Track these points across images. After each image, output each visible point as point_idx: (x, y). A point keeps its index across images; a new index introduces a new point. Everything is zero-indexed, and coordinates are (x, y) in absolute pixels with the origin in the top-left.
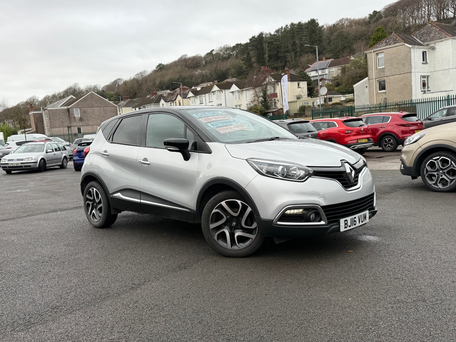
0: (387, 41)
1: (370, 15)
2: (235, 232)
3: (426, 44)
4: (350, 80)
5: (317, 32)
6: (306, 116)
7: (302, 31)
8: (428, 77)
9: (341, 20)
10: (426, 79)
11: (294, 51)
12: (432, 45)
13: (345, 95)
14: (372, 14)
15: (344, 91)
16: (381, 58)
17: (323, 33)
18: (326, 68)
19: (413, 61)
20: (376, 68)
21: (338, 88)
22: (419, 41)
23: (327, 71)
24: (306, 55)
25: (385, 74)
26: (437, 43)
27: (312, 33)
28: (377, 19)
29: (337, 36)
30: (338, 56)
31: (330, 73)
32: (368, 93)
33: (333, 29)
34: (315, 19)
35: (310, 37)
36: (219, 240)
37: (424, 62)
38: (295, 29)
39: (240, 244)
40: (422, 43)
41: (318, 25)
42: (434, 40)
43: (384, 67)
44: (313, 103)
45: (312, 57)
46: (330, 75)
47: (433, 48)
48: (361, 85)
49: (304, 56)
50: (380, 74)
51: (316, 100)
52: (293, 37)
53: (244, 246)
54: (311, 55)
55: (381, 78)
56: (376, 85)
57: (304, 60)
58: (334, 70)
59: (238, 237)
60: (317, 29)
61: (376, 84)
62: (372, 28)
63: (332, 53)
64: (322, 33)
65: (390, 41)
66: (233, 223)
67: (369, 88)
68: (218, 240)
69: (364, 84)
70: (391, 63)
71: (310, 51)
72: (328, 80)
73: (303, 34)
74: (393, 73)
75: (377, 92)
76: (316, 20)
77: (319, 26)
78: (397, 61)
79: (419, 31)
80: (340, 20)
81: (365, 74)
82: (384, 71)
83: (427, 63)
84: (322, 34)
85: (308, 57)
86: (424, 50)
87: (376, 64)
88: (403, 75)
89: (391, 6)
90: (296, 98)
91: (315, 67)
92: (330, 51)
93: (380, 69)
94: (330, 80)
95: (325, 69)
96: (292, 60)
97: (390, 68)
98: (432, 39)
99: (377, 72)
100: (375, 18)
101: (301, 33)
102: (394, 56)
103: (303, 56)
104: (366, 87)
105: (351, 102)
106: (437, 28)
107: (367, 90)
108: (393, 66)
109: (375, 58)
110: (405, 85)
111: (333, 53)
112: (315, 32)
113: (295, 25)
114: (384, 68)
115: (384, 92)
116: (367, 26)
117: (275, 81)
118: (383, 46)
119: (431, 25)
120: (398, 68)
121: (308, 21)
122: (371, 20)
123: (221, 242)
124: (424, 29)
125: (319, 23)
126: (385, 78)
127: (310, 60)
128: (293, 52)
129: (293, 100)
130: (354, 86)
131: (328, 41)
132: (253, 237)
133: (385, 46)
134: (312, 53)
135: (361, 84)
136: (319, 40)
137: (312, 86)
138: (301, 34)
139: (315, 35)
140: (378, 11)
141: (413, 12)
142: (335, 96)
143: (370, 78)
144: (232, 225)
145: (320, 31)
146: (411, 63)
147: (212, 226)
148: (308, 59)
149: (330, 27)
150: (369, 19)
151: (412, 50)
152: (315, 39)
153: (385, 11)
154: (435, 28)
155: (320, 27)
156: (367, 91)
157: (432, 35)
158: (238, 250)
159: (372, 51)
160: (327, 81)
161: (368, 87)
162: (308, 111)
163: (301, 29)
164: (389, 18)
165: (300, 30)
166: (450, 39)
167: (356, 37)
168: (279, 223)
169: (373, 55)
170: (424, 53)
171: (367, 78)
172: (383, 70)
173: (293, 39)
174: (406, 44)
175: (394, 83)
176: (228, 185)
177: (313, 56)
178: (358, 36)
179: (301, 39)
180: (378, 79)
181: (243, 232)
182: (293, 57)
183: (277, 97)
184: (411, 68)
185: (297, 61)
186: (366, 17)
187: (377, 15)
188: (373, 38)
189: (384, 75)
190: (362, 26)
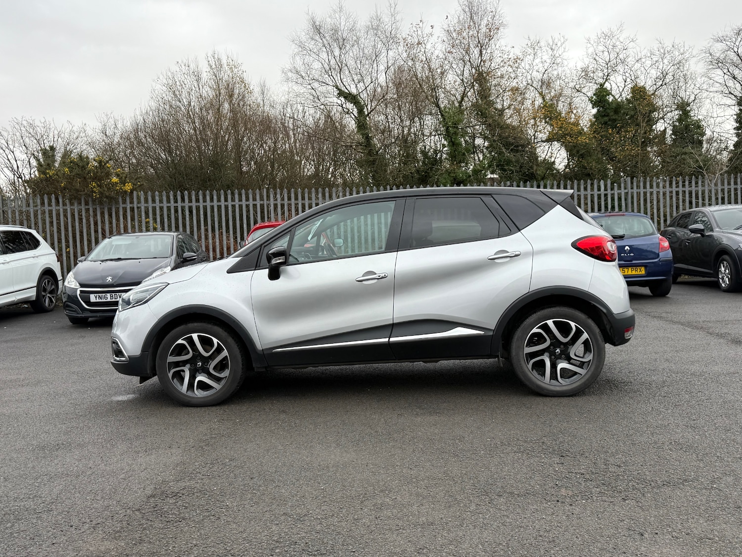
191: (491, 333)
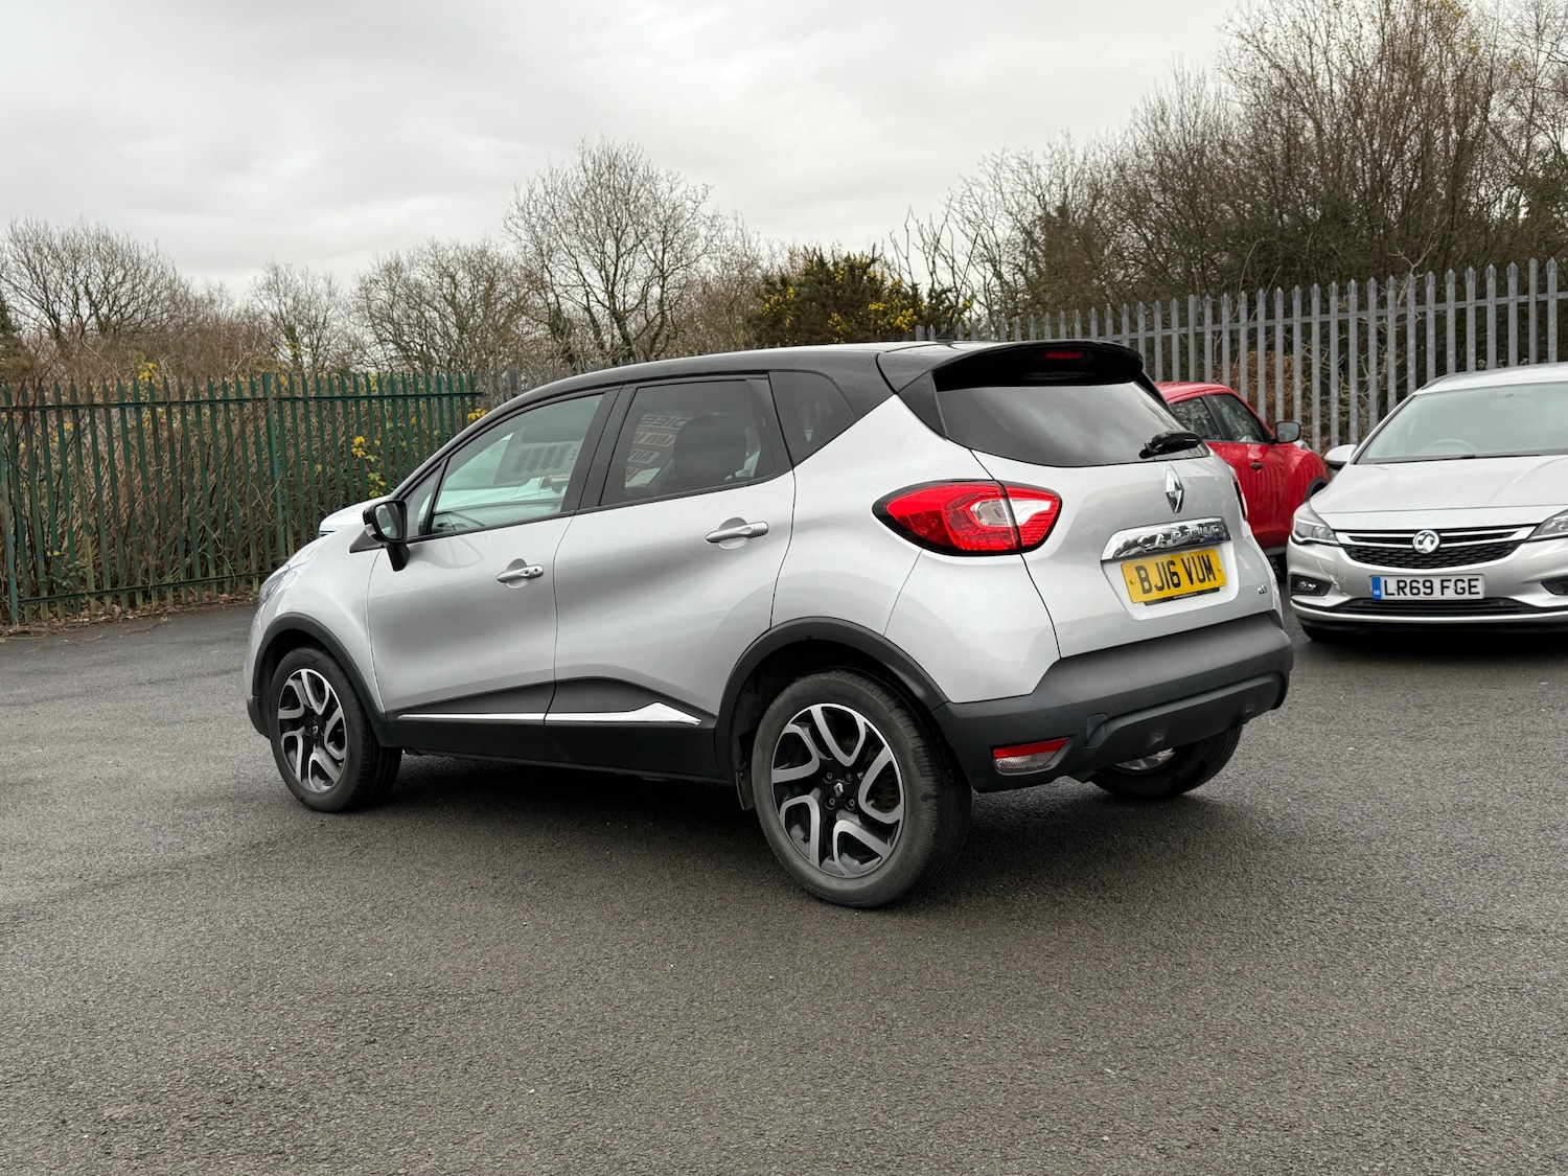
191: (712, 725)
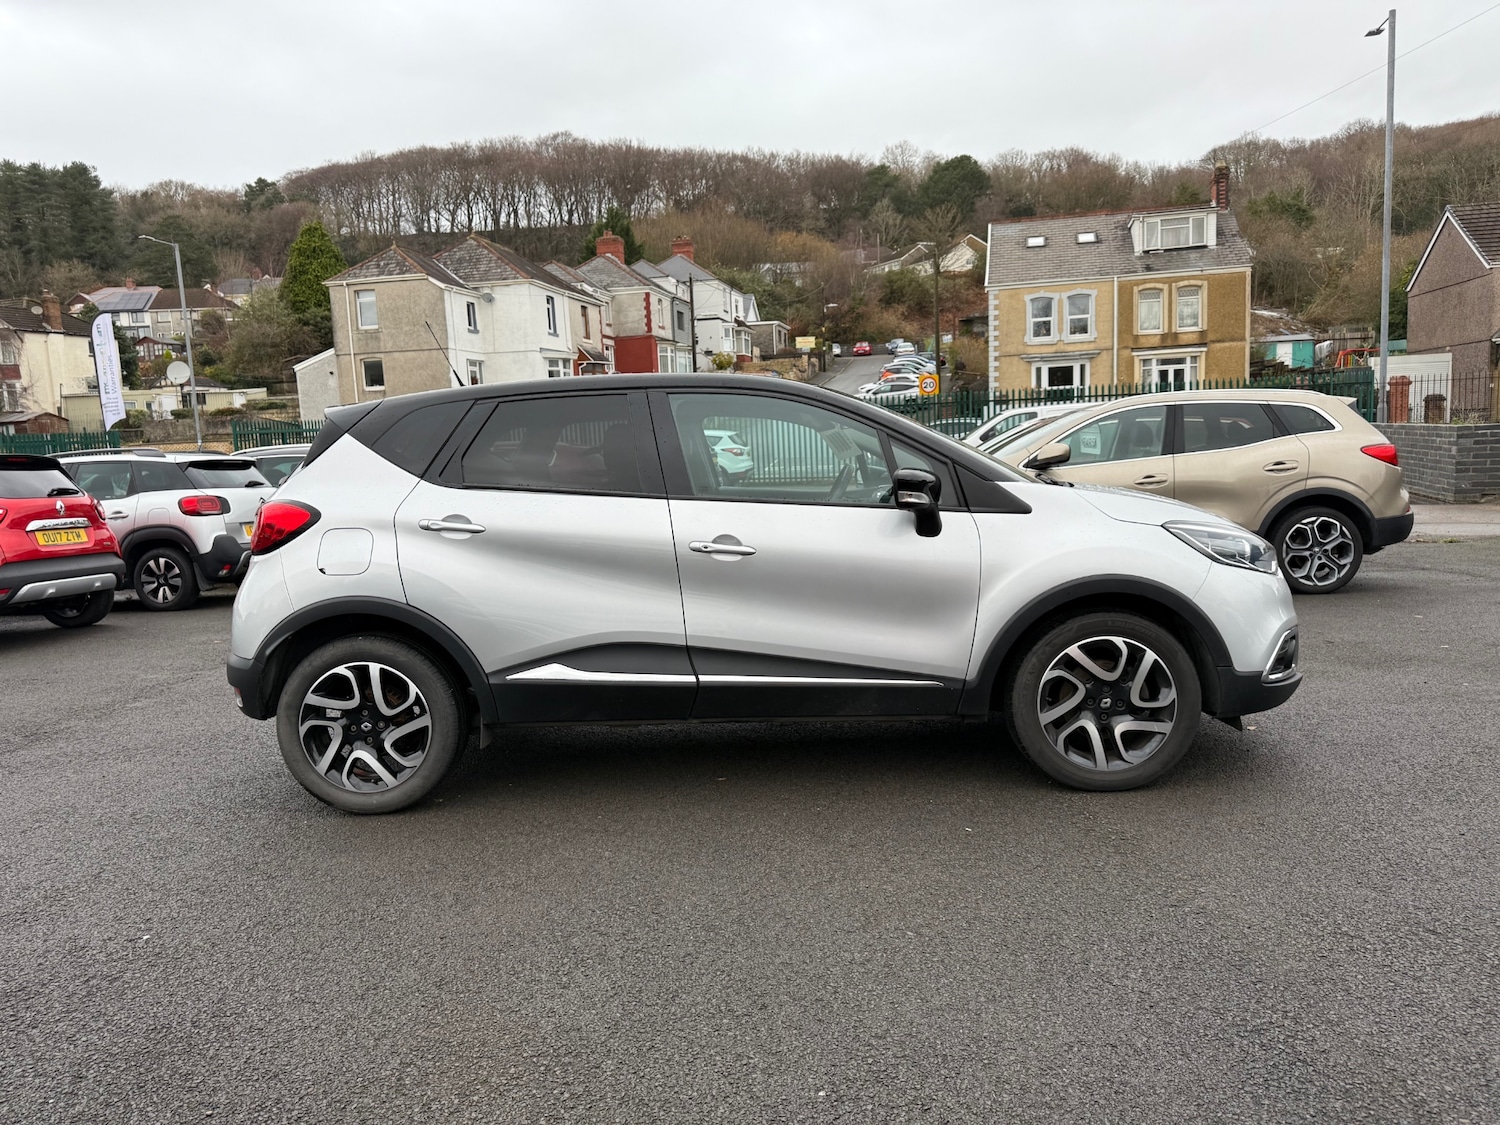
0: (382, 264)
1: (249, 186)
2: (1113, 724)
3: (471, 285)
4: (247, 352)
5: (96, 203)
6: (148, 441)
7: (45, 192)
8: (480, 364)
9: (166, 185)
10: (476, 369)
11: (21, 245)
12: (487, 291)
13: (245, 390)
14: (254, 185)
15: (233, 378)
16: (370, 304)
17: (115, 209)
18: (146, 309)
19: (449, 322)
20: (355, 328)
21: (213, 370)
22: (454, 276)
23: (147, 319)
24: (64, 264)
25: (382, 344)
26: (498, 288)
27: (80, 203)
28: (269, 204)
29: (162, 226)
30: (168, 281)
31: (159, 324)
32: (337, 390)
33: (144, 204)
34: (88, 163)
35: (75, 214)
36: (1070, 753)
37: (472, 328)
38: (19, 181)
39: (1130, 752)
40: (461, 281)
41: (98, 183)
42: (489, 280)
43: (376, 327)
44: (149, 405)
45: (86, 272)
46: (159, 331)
47: (490, 299)
48: (315, 368)
49: (56, 265)
50: (367, 344)
51: (158, 397)
52: (15, 203)
53: (1141, 757)
54: (80, 266)
55: (370, 356)
56: (357, 373)
57: (57, 276)
58: (170, 319)
59: (1124, 735)
60: (96, 195)
61: (358, 369)
62: (258, 222)
63: (149, 271)
64: (111, 208)
65: (388, 264)
66: (1105, 700)
67: (340, 376)
68: (1066, 752)
69: (323, 364)
70: (395, 320)
71: (78, 255)
72: (163, 344)
73: (47, 202)
74: (402, 344)
75: (360, 389)
76: (91, 170)
77: (101, 187)
78: (411, 317)
79: (449, 251)
80: (161, 184)
81: (325, 340)
82: (377, 339)
83: (476, 331)
84: (112, 211)
85: (70, 271)
86: (471, 300)
87: (354, 318)
88: (426, 352)
89: (302, 177)
90: (85, 386)
91: (108, 303)
92: (142, 265)
93: (366, 331)
94: (168, 345)
95: (141, 311)
96: (14, 273)
97: (393, 331)
98: (485, 277)
99: (359, 339)
100: (262, 198)
101: (43, 196)
102: (402, 302)
103: (52, 266)
104: (331, 373)
105: (274, 411)
106: (493, 254)
107: (333, 382)
108: (401, 328)
109: (353, 301)
110: (434, 377)
111: (152, 271)
112: (88, 202)
113: (19, 169)
114: (377, 331)
115: (380, 391)
116: (242, 214)
117: (11, 328)
118: (372, 276)
119: (475, 243)
120: (415, 335)
121: (65, 168)
122: (252, 200)
123: (1076, 758)
124: (460, 250)
125: (101, 177)
126: (382, 355)
127: (78, 281)
128: (17, 247)
129: (78, 391)
130: (297, 368)
131: (130, 234)
132: (1166, 727)
133: (378, 275)
134: (82, 262)
135: (316, 365)
136: (104, 228)
137: (130, 356)
138: (42, 200)
139: (91, 210)
140: (269, 181)
141: (358, 203)
142: (212, 390)
143: (340, 350)
144: (1101, 707)
145: (104, 202)
146: (446, 325)
147: (1047, 717)
148: (71, 275)
149: (133, 198)
150: (246, 195)
151: (446, 294)
152: (91, 221)
153: (288, 185)
154: (486, 252)
155: (104, 190)
156: (333, 385)
157: (483, 268)
158: (1129, 770)
159: (344, 283)
160: (160, 346)
161: (336, 373)
162: (153, 428)
163: (41, 185)
164: (301, 204)
165: (37, 186)
166: (524, 283)
167: (214, 238)
168: (1273, 677)
169: (348, 293)
170: (470, 306)
171: (331, 352)
172: (374, 335)
173: (15, 209)
174: (431, 279)
175: (405, 371)
176: (1138, 593)
177: (86, 268)
178: (219, 235)
179: (41, 215)
180: (362, 357)
181: (1136, 719)
182: (17, 261)
183: (18, 376)
184: (447, 338)
185: (34, 276)
186: (237, 191)
187: (269, 192)
188: (299, 249)
189: (379, 348)
190: (228, 211)
